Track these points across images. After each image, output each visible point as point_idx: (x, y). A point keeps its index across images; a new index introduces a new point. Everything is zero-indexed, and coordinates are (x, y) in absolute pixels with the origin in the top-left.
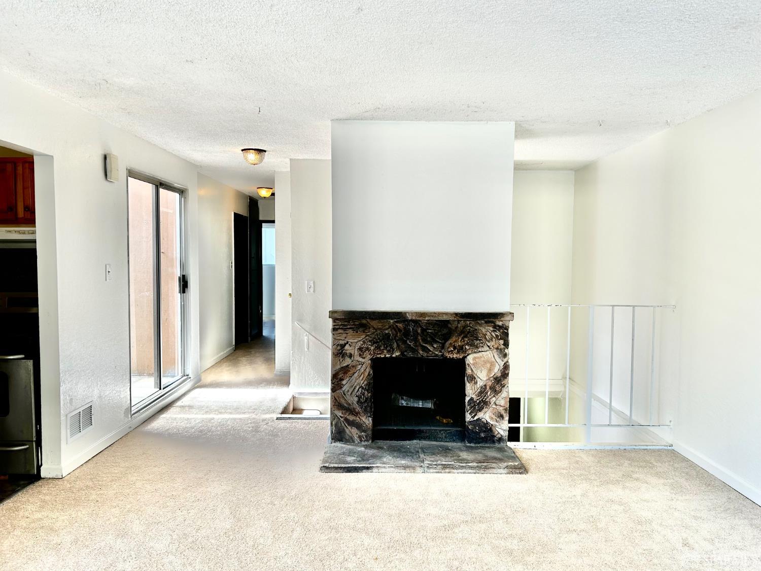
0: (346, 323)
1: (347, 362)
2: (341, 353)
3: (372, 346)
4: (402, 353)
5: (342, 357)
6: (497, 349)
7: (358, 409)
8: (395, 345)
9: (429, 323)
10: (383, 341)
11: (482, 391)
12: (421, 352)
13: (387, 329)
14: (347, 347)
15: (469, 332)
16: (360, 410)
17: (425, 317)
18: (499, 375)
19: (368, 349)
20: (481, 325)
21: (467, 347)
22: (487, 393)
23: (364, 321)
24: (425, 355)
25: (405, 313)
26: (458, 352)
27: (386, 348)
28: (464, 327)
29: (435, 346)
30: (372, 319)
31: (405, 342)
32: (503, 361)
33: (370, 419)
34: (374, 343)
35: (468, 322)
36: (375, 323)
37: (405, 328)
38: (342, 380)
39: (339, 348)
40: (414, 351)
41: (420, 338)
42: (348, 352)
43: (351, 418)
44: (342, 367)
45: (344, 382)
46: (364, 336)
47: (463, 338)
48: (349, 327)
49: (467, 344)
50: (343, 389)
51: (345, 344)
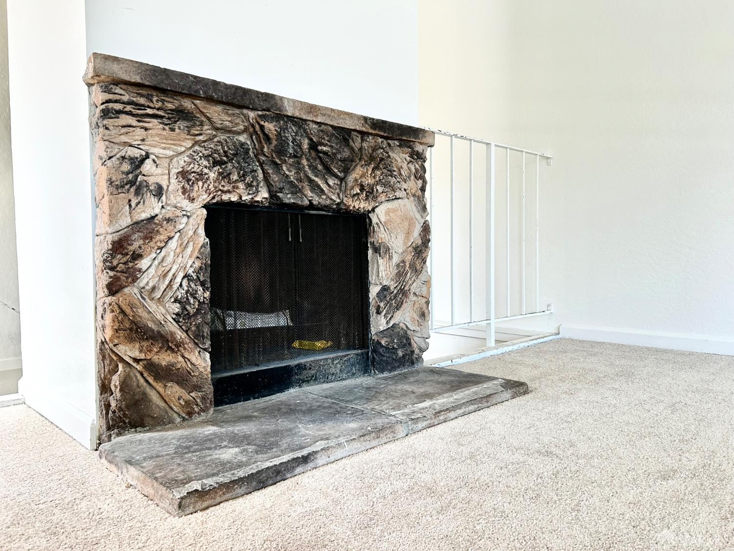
0: (142, 101)
1: (151, 207)
2: (132, 183)
4: (273, 195)
5: (137, 193)
6: (415, 195)
7: (180, 335)
8: (259, 174)
11: (400, 272)
12: (310, 194)
13: (241, 133)
14: (148, 166)
15: (381, 160)
16: (184, 335)
17: (316, 116)
18: (420, 242)
19: (201, 176)
21: (379, 188)
23: (187, 104)
24: (316, 200)
25: (281, 98)
26: (366, 198)
27: (242, 178)
28: (373, 149)
29: (331, 182)
31: (277, 167)
32: (422, 217)
33: (208, 355)
34: (216, 163)
36: (216, 113)
37: (279, 135)
38: (137, 257)
39: (126, 167)
40: (296, 190)
41: (304, 162)
42: (151, 180)
43: (164, 359)
44: (137, 223)
45: (144, 264)
46: (189, 144)
47: (373, 171)
48: (149, 111)
50: (142, 282)
51: (143, 160)
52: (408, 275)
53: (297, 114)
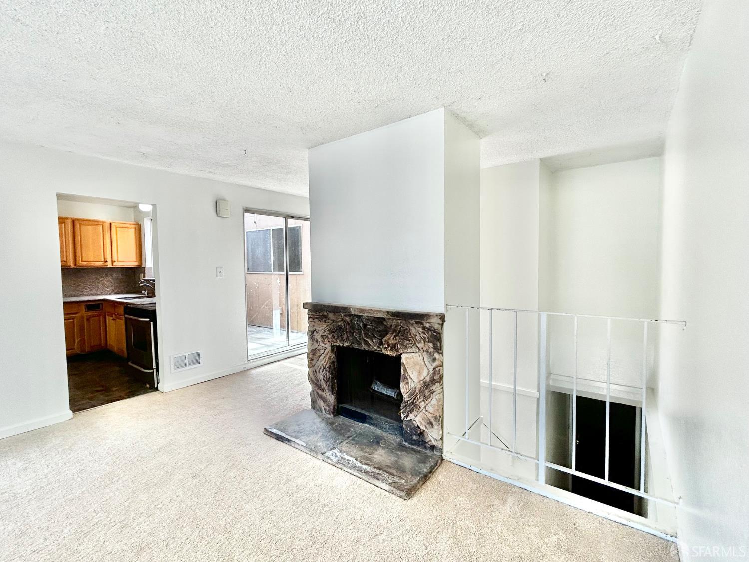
1: (315, 345)
2: (311, 338)
3: (329, 334)
4: (350, 344)
5: (313, 341)
6: (427, 351)
8: (345, 337)
12: (363, 345)
14: (315, 333)
15: (400, 331)
16: (326, 387)
19: (327, 337)
20: (412, 325)
21: (399, 346)
23: (325, 313)
24: (366, 348)
25: (350, 308)
26: (392, 350)
28: (397, 326)
29: (374, 341)
30: (331, 312)
31: (352, 335)
32: (432, 365)
33: (332, 396)
35: (399, 321)
36: (332, 316)
37: (351, 321)
38: (312, 360)
39: (311, 333)
41: (362, 332)
42: (316, 337)
44: (313, 349)
45: (314, 362)
47: (395, 336)
49: (399, 343)
50: (314, 367)
52: (418, 396)
53: (356, 314)
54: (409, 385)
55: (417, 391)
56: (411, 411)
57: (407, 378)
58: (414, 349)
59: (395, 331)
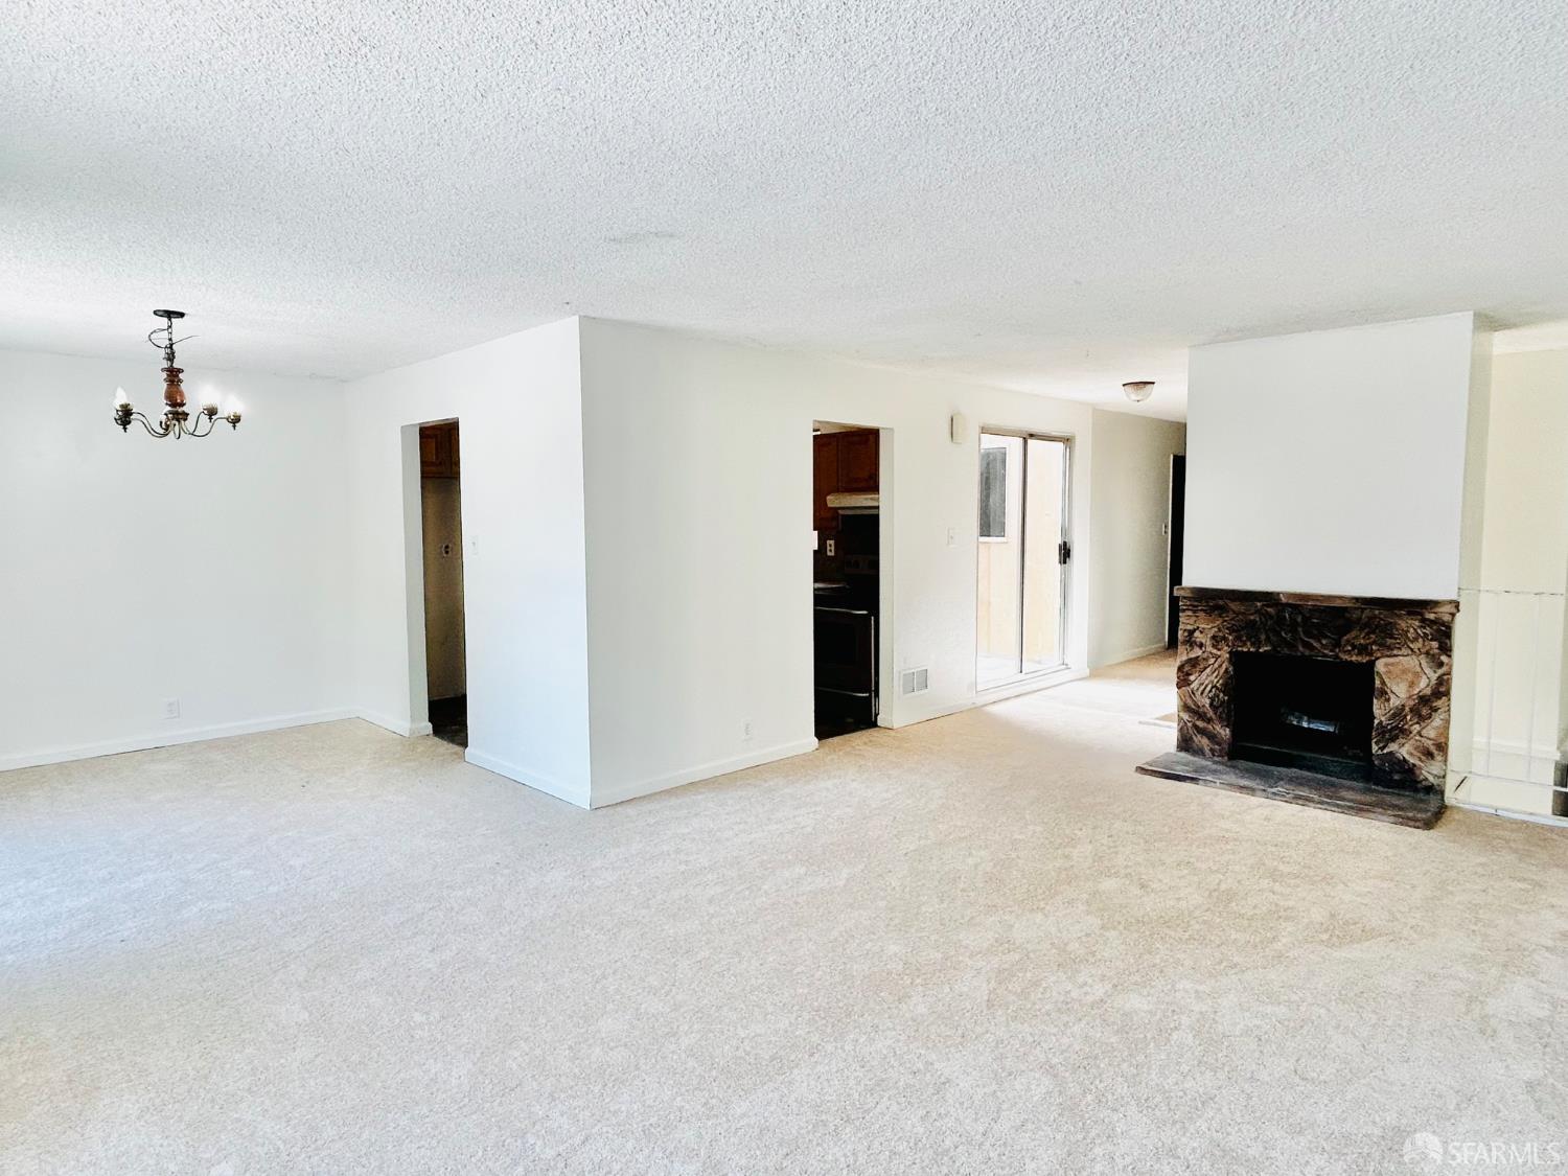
0: (1196, 603)
1: (1197, 652)
2: (1188, 641)
3: (1230, 634)
4: (1274, 648)
5: (1191, 645)
6: (1427, 653)
7: (1211, 714)
8: (1263, 637)
9: (1316, 610)
10: (1244, 630)
11: (1399, 713)
12: (1301, 649)
13: (1252, 614)
14: (1197, 634)
15: (1377, 627)
16: (1214, 717)
17: (1308, 601)
18: (1428, 691)
19: (1224, 638)
20: (1400, 616)
21: (1374, 647)
22: (1405, 716)
23: (1221, 602)
24: (1307, 653)
25: (1278, 594)
26: (1359, 654)
27: (1249, 639)
28: (1370, 618)
29: (1324, 642)
30: (1233, 600)
31: (1278, 634)
32: (1435, 672)
33: (1228, 730)
34: (1234, 631)
35: (1377, 612)
36: (1234, 606)
37: (1277, 615)
38: (1189, 674)
39: (1186, 634)
40: (1292, 646)
41: (1300, 629)
42: (1198, 640)
43: (1200, 724)
44: (1191, 659)
45: (1192, 678)
46: (1219, 622)
47: (1368, 634)
48: (1200, 608)
49: (1374, 643)
50: (1192, 686)
51: (1195, 630)
52: (1409, 718)
53: (1290, 602)
54: (1391, 702)
55: (1407, 709)
56: (1393, 739)
57: (1386, 693)
58: (1404, 651)
59: (1366, 625)
